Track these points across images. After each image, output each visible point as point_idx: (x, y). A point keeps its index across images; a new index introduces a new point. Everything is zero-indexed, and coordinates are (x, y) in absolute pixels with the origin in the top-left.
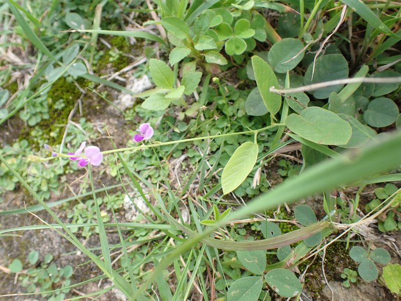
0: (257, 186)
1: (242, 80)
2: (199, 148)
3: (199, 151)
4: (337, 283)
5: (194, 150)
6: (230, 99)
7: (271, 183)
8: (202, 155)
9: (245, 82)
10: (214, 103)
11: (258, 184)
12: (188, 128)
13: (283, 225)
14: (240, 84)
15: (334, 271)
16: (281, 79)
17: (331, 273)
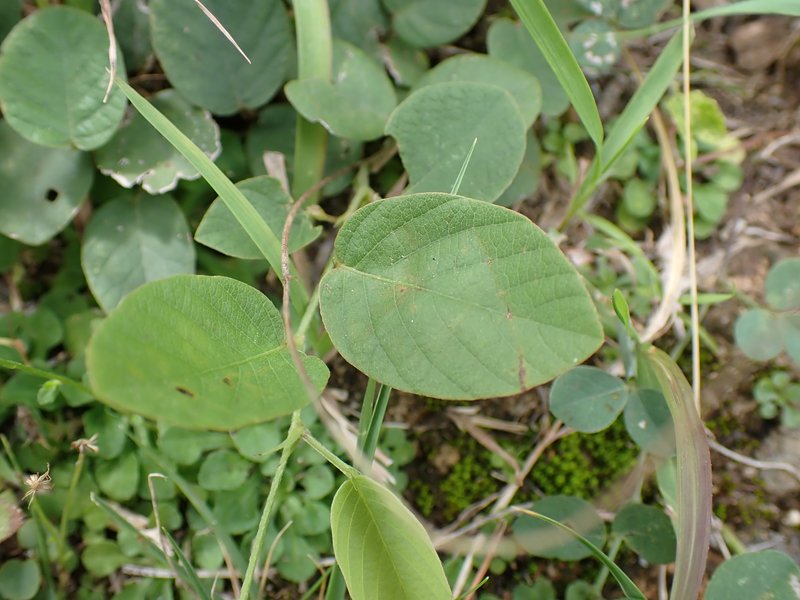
0: (389, 469)
1: (10, 273)
2: (129, 568)
3: (140, 577)
4: (771, 442)
5: (123, 588)
6: (42, 350)
7: (398, 417)
8: (163, 573)
9: (26, 266)
10: (21, 413)
11: (388, 462)
12: (41, 563)
13: (544, 472)
14: (20, 286)
15: (737, 426)
16: (123, 156)
17: (739, 435)
